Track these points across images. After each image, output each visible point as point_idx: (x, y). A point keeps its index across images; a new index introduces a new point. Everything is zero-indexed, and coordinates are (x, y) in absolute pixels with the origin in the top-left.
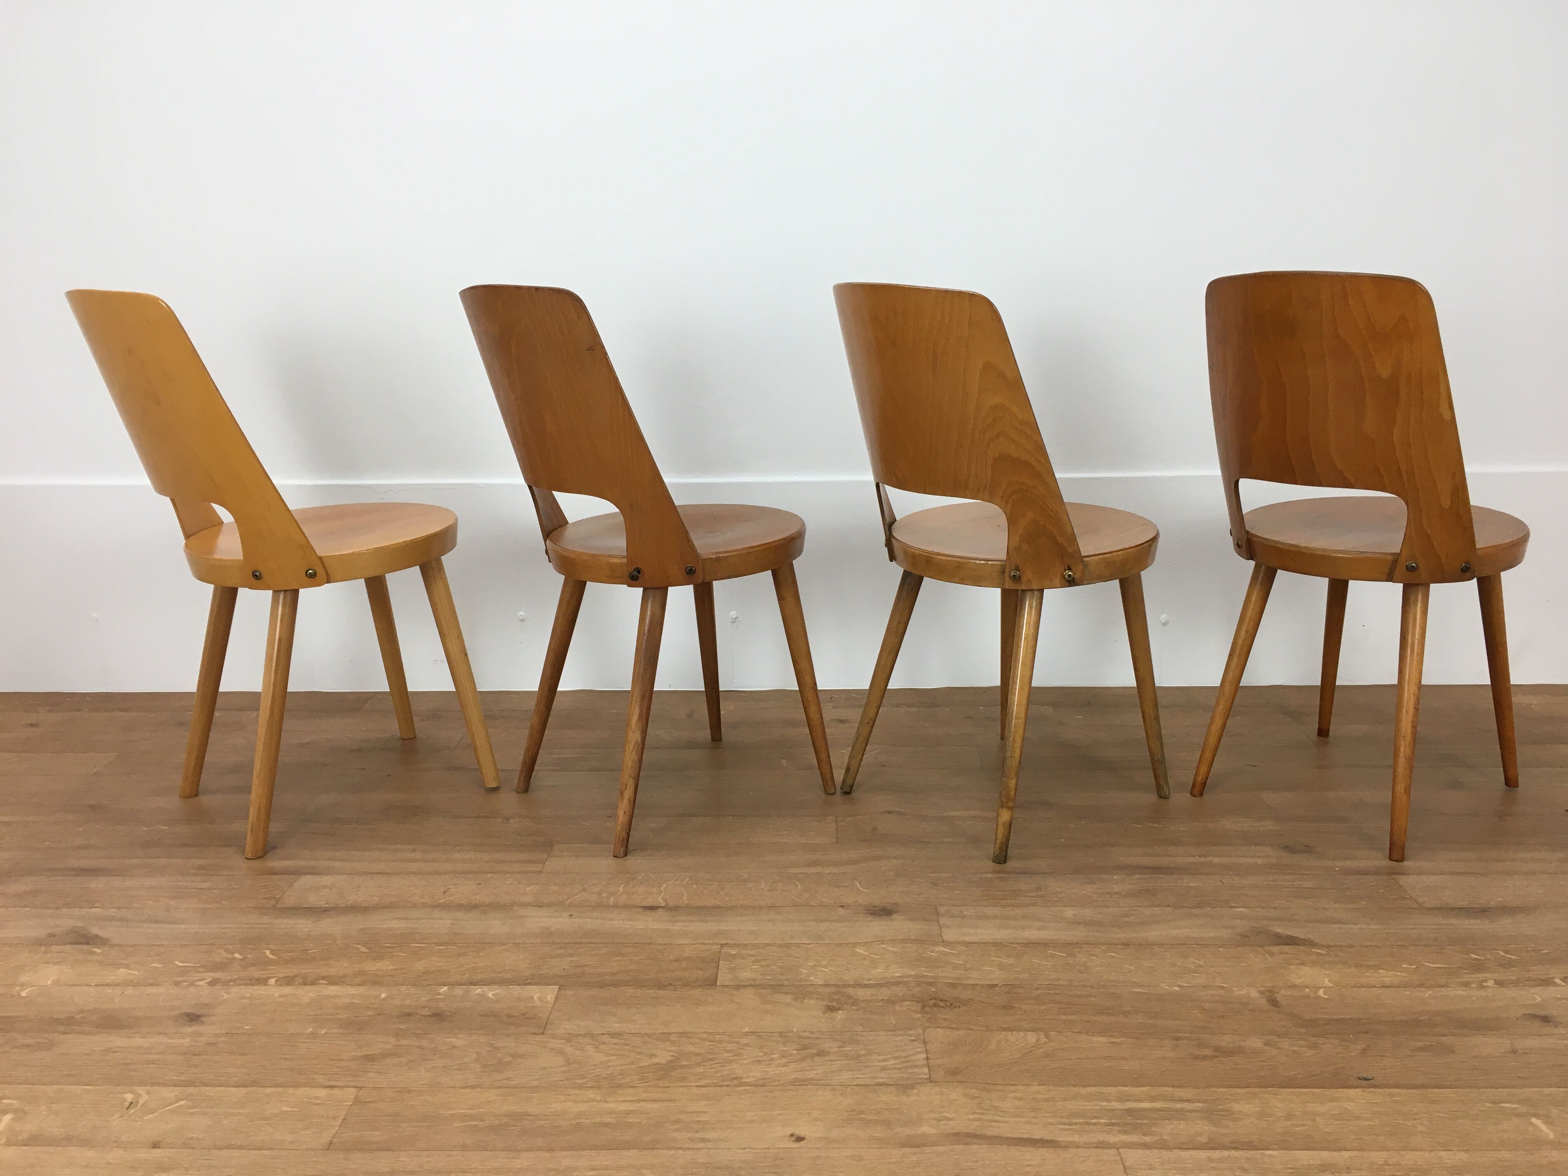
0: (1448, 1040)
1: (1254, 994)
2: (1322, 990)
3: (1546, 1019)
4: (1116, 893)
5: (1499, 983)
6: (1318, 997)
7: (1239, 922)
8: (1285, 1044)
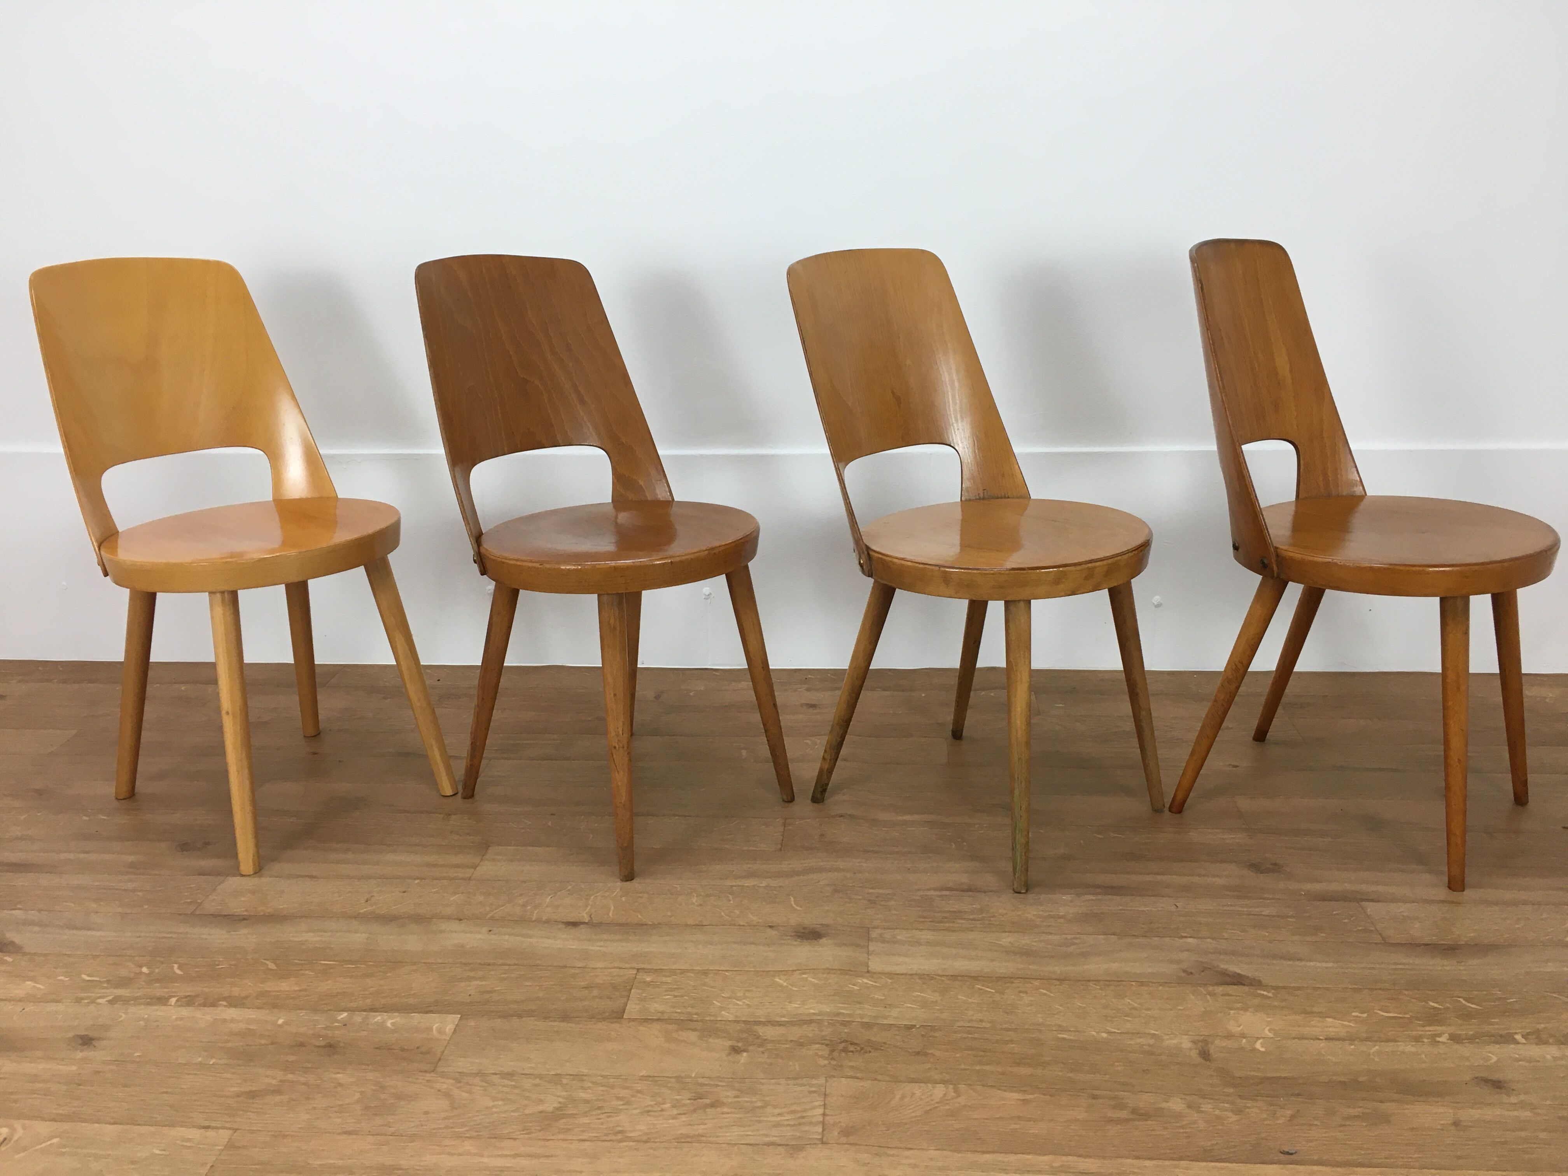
0: (1388, 1107)
1: (1186, 1043)
2: (1261, 1041)
3: (1498, 1085)
4: (1061, 917)
5: (1454, 1038)
6: (1254, 1050)
7: (1184, 956)
8: (1207, 1107)
